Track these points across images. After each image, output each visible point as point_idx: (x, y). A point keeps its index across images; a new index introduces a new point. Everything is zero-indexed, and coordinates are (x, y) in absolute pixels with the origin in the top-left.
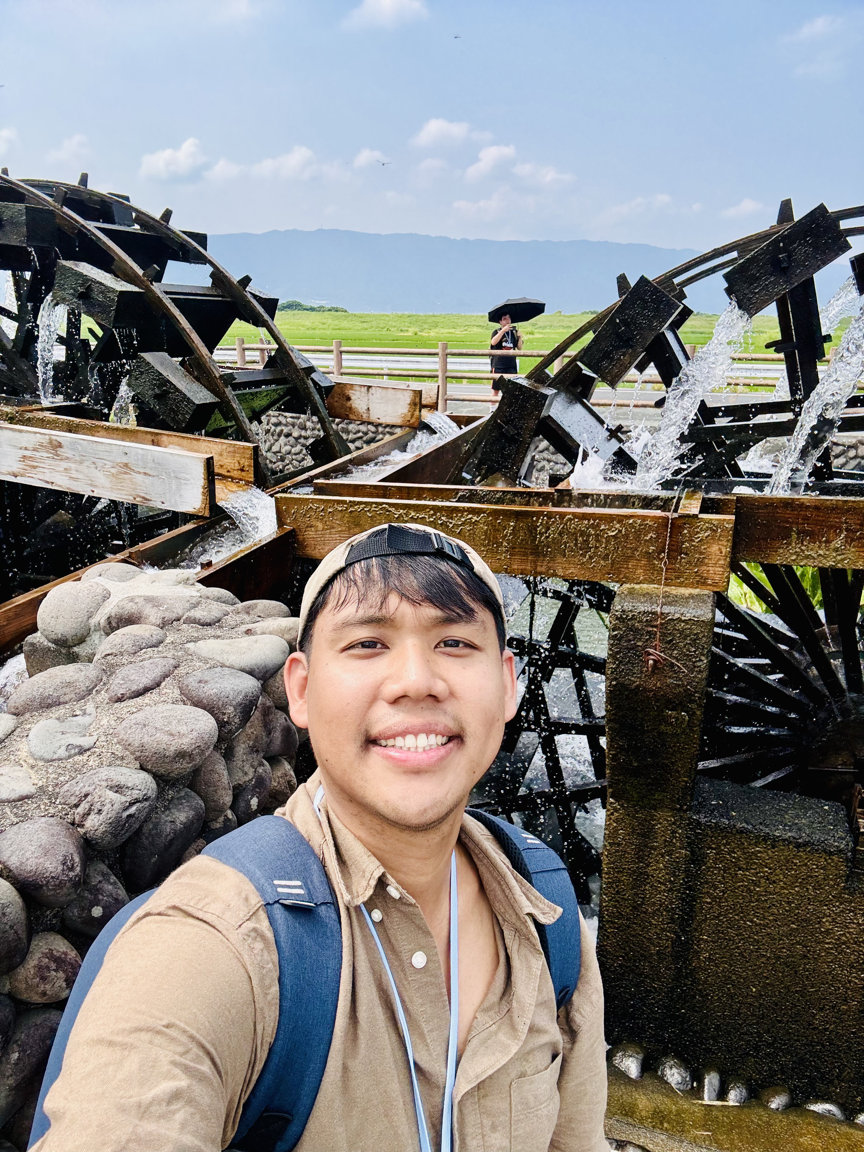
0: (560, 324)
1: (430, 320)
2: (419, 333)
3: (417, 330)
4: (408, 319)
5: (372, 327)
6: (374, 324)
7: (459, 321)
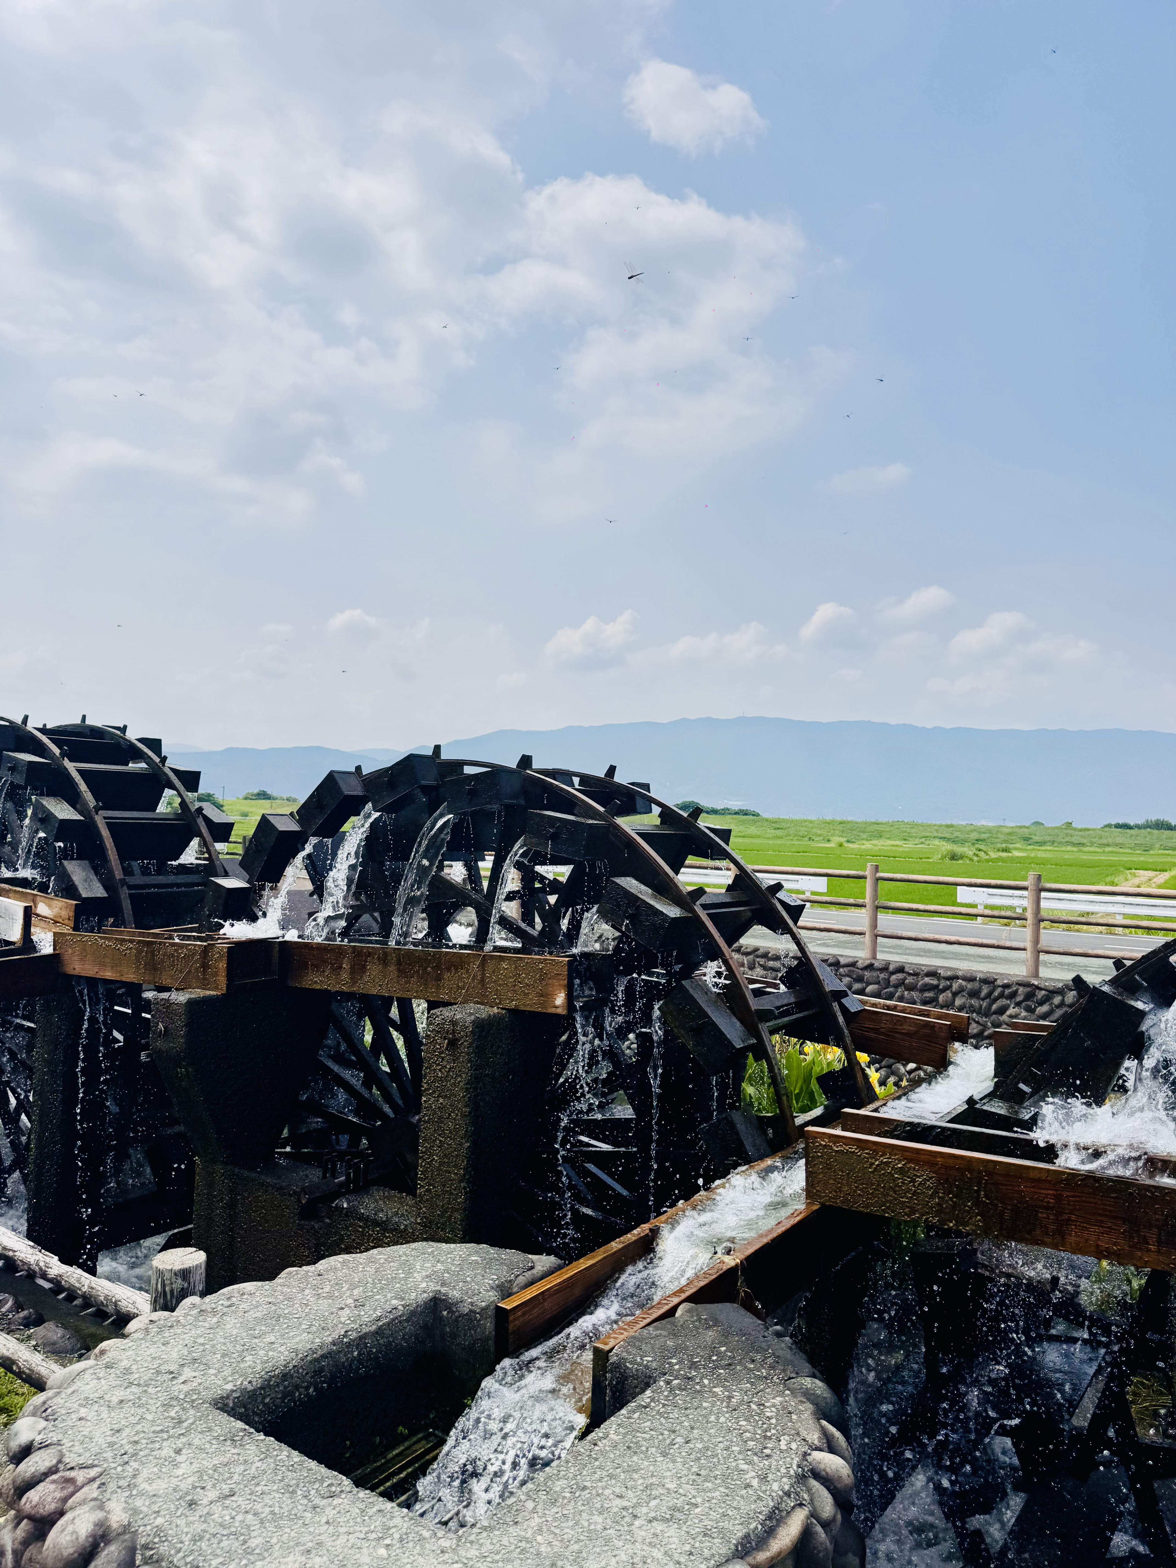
0: (1067, 839)
1: (871, 828)
2: (846, 845)
3: (842, 840)
4: (839, 827)
5: (789, 835)
6: (792, 831)
7: (913, 830)
